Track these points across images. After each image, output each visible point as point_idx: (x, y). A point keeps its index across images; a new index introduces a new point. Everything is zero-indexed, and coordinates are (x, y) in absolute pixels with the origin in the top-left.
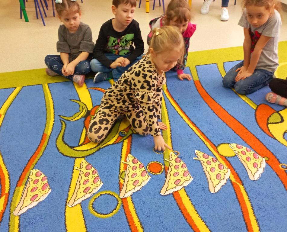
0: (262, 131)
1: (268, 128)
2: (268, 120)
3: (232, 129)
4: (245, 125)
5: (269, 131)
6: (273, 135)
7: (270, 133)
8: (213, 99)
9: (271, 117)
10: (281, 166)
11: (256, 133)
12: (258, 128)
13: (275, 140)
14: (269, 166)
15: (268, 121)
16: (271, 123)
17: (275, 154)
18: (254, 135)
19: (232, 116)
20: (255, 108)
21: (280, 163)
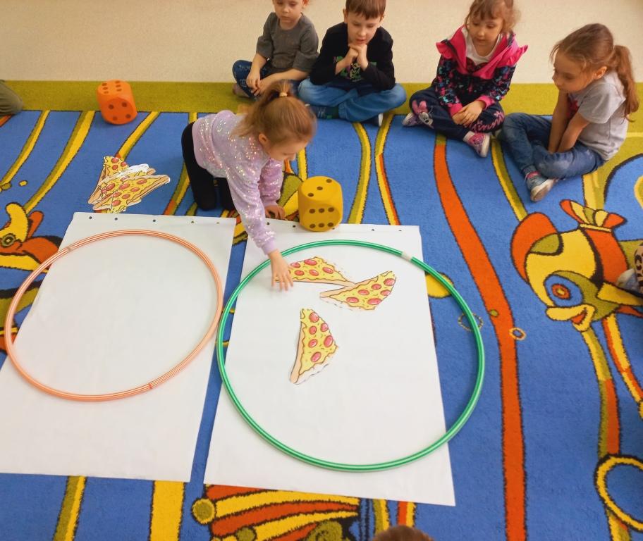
0: (511, 264)
1: (526, 260)
2: (534, 245)
3: (461, 250)
4: (487, 247)
5: (525, 265)
6: (529, 275)
7: (525, 269)
8: (454, 187)
9: (541, 242)
10: (514, 331)
11: (500, 265)
12: (508, 256)
13: (526, 285)
14: (492, 327)
15: (531, 248)
16: (535, 253)
17: (513, 309)
18: (493, 268)
19: (472, 226)
20: (521, 219)
21: (514, 326)
